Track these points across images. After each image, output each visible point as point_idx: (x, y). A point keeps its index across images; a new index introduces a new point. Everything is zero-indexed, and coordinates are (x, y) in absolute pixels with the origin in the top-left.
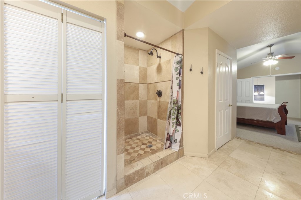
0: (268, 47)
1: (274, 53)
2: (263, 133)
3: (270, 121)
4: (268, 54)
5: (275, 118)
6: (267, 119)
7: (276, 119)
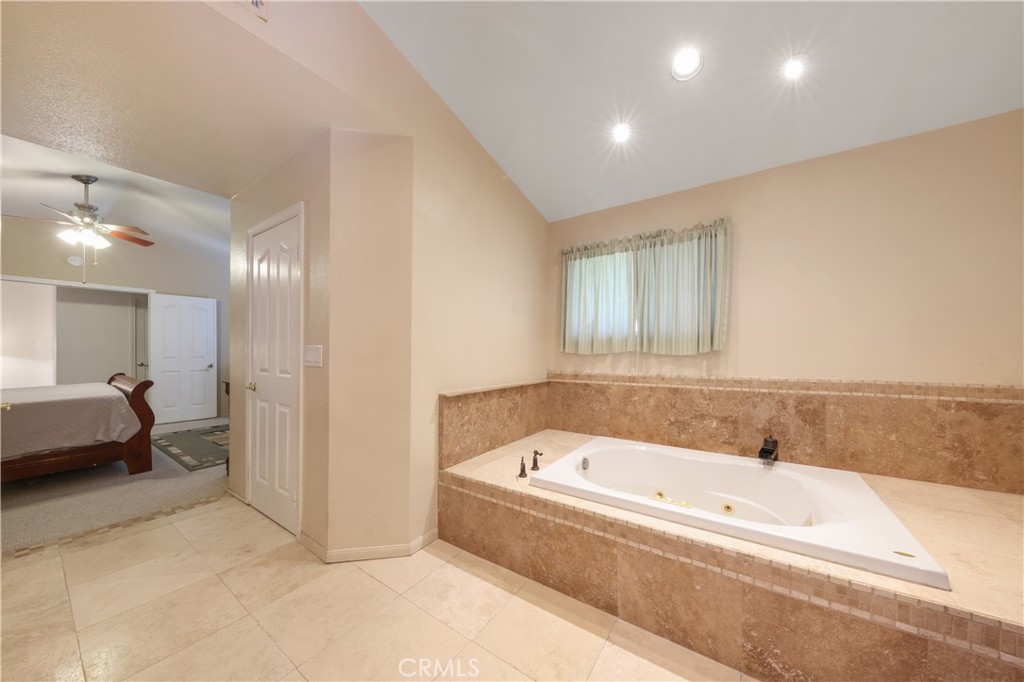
0: (77, 177)
1: (97, 209)
2: (85, 491)
3: (107, 440)
4: (76, 205)
5: (122, 426)
6: (95, 436)
7: (123, 428)
